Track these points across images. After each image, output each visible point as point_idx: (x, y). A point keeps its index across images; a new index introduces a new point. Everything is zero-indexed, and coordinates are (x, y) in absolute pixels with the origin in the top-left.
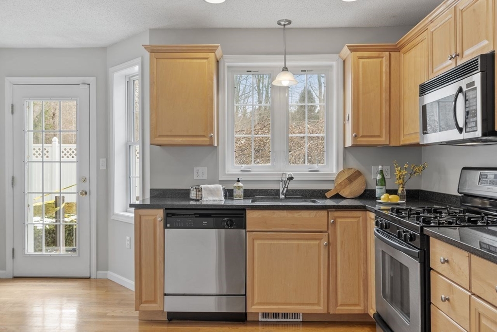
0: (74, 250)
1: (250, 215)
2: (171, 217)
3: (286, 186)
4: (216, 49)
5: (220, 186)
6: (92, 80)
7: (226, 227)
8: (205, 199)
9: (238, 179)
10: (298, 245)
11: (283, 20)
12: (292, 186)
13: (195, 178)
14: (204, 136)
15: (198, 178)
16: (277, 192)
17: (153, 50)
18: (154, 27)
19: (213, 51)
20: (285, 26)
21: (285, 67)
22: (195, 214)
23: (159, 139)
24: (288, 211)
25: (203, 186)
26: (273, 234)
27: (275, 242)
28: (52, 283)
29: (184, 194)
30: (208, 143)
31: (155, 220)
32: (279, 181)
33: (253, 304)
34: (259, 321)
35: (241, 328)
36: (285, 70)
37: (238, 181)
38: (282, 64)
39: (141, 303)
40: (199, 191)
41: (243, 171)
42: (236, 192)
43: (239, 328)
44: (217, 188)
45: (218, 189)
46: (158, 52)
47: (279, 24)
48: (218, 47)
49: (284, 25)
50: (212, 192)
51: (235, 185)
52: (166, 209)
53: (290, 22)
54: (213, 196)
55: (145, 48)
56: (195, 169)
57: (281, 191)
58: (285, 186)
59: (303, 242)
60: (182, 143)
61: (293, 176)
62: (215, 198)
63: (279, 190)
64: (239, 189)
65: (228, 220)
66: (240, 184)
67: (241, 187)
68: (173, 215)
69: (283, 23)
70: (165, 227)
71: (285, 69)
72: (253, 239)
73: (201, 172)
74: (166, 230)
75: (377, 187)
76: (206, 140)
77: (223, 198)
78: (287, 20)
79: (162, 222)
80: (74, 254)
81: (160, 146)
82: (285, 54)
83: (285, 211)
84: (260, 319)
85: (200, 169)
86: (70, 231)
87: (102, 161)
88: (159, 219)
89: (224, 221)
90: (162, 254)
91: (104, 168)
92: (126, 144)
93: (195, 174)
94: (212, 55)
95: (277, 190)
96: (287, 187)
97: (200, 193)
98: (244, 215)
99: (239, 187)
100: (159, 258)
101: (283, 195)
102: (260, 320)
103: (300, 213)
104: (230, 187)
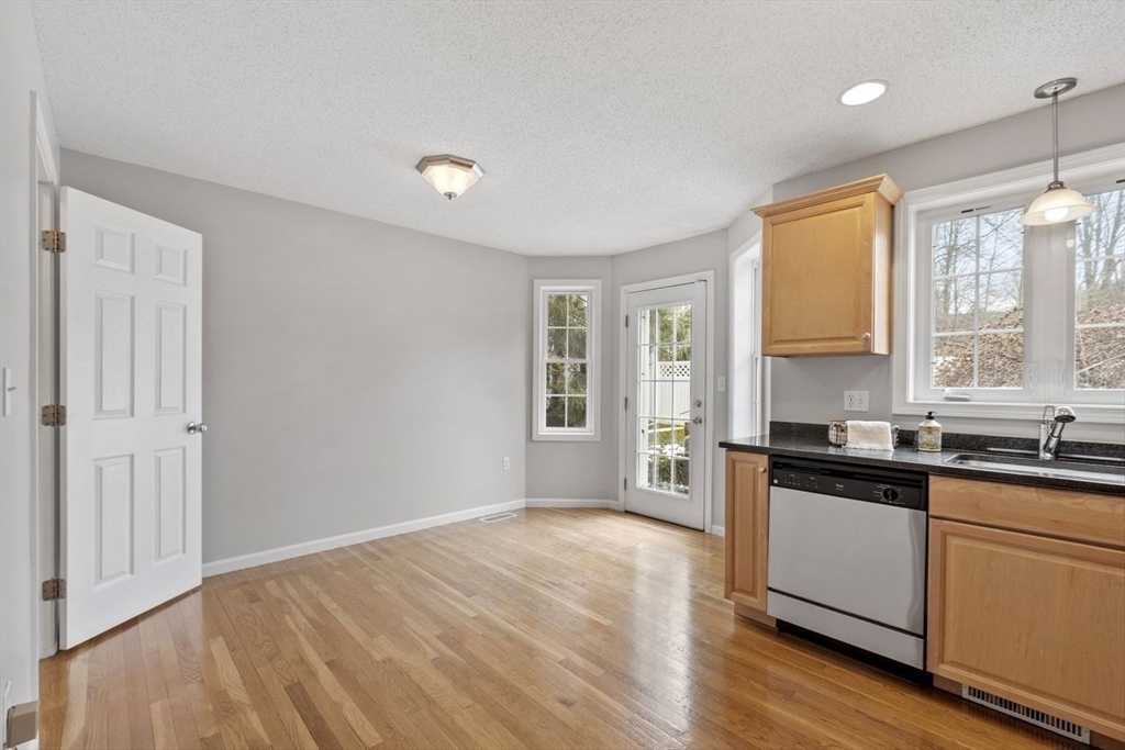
0: (686, 492)
1: (936, 485)
2: (780, 468)
3: (1056, 434)
4: (879, 185)
5: (888, 425)
6: (709, 275)
7: (883, 499)
8: (852, 446)
9: (931, 413)
10: (1073, 570)
11: (1048, 84)
12: (1070, 434)
13: (846, 409)
14: (853, 338)
15: (851, 409)
16: (1033, 444)
17: (768, 214)
18: (779, 180)
19: (874, 189)
20: (1058, 95)
21: (1056, 182)
22: (823, 469)
23: (774, 346)
24: (1041, 490)
25: (849, 423)
26: (996, 533)
27: (1002, 550)
28: (652, 526)
29: (819, 433)
30: (861, 349)
31: (755, 470)
32: (1039, 421)
33: (942, 660)
34: (961, 698)
35: (912, 696)
36: (1057, 188)
37: (930, 417)
38: (1050, 178)
39: (734, 590)
40: (842, 431)
41: (948, 399)
42: (922, 437)
43: (908, 695)
44: (878, 428)
45: (882, 430)
46: (775, 213)
47: (1040, 95)
48: (882, 179)
49: (1055, 94)
50: (866, 434)
51: (921, 424)
52: (774, 455)
53: (1072, 83)
54: (870, 441)
55: (756, 213)
56: (847, 393)
57: (1043, 442)
58: (1052, 434)
59: (1087, 566)
60: (813, 351)
61: (1073, 414)
62: (873, 446)
63: (1038, 441)
64: (930, 433)
65: (888, 490)
66: (934, 423)
67: (936, 429)
68: (785, 465)
69: (1049, 91)
70: (771, 483)
71: (1057, 185)
72: (944, 535)
73: (858, 398)
74: (772, 488)
76: (857, 345)
77: (890, 447)
78: (1061, 81)
79: (767, 473)
80: (686, 497)
81: (786, 357)
82: (1056, 156)
83: (1033, 489)
84: (965, 694)
85: (856, 393)
86: (682, 466)
87: (721, 379)
88: (761, 469)
89: (880, 490)
90: (765, 524)
91: (724, 389)
92: (752, 356)
93: (847, 401)
94: (870, 197)
95: (1033, 440)
96: (1059, 437)
97: (843, 434)
98: (923, 484)
99: (930, 430)
100: (761, 530)
101: (1049, 451)
102: (964, 696)
103: (1082, 500)
104: (909, 426)
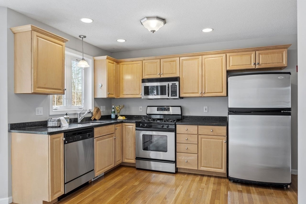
1: (96, 130)
3: (85, 116)
7: (88, 137)
9: (66, 113)
11: (82, 35)
14: (61, 90)
19: (65, 42)
21: (83, 58)
23: (37, 89)
31: (60, 140)
33: (96, 173)
34: (92, 181)
44: (64, 119)
47: (80, 37)
50: (63, 121)
52: (66, 132)
56: (36, 109)
57: (79, 118)
65: (89, 134)
69: (82, 37)
70: (65, 143)
71: (83, 59)
72: (97, 141)
73: (40, 110)
75: (112, 114)
76: (61, 92)
77: (68, 124)
78: (85, 36)
82: (83, 53)
83: (105, 126)
85: (39, 108)
89: (87, 135)
